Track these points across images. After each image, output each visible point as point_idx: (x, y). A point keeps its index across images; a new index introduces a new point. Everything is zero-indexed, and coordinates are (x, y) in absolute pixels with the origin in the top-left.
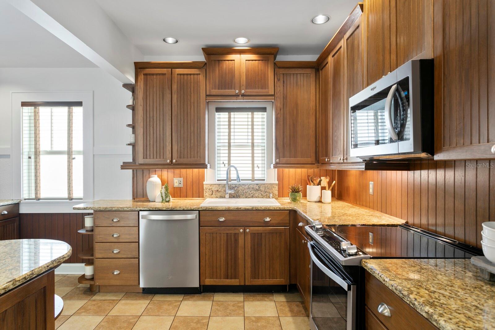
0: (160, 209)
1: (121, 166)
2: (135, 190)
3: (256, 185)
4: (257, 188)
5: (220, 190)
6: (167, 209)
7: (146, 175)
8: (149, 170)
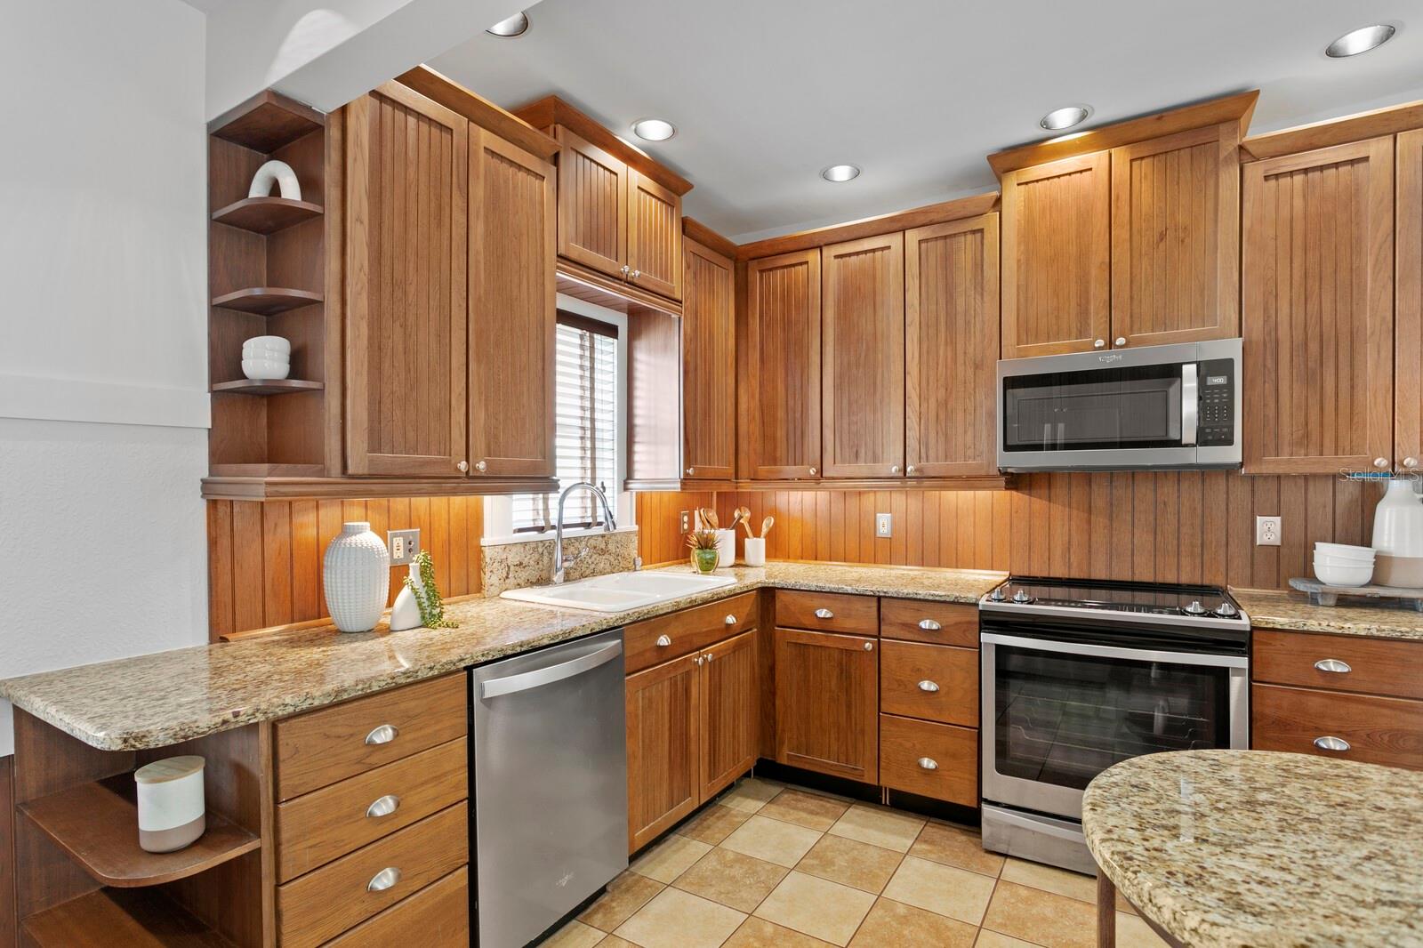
0: (535, 644)
1: (202, 480)
2: (226, 598)
3: (600, 538)
4: (603, 546)
5: (525, 562)
6: (552, 642)
7: (276, 525)
8: (290, 503)
